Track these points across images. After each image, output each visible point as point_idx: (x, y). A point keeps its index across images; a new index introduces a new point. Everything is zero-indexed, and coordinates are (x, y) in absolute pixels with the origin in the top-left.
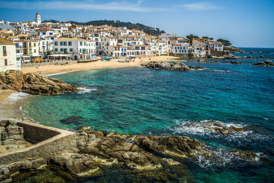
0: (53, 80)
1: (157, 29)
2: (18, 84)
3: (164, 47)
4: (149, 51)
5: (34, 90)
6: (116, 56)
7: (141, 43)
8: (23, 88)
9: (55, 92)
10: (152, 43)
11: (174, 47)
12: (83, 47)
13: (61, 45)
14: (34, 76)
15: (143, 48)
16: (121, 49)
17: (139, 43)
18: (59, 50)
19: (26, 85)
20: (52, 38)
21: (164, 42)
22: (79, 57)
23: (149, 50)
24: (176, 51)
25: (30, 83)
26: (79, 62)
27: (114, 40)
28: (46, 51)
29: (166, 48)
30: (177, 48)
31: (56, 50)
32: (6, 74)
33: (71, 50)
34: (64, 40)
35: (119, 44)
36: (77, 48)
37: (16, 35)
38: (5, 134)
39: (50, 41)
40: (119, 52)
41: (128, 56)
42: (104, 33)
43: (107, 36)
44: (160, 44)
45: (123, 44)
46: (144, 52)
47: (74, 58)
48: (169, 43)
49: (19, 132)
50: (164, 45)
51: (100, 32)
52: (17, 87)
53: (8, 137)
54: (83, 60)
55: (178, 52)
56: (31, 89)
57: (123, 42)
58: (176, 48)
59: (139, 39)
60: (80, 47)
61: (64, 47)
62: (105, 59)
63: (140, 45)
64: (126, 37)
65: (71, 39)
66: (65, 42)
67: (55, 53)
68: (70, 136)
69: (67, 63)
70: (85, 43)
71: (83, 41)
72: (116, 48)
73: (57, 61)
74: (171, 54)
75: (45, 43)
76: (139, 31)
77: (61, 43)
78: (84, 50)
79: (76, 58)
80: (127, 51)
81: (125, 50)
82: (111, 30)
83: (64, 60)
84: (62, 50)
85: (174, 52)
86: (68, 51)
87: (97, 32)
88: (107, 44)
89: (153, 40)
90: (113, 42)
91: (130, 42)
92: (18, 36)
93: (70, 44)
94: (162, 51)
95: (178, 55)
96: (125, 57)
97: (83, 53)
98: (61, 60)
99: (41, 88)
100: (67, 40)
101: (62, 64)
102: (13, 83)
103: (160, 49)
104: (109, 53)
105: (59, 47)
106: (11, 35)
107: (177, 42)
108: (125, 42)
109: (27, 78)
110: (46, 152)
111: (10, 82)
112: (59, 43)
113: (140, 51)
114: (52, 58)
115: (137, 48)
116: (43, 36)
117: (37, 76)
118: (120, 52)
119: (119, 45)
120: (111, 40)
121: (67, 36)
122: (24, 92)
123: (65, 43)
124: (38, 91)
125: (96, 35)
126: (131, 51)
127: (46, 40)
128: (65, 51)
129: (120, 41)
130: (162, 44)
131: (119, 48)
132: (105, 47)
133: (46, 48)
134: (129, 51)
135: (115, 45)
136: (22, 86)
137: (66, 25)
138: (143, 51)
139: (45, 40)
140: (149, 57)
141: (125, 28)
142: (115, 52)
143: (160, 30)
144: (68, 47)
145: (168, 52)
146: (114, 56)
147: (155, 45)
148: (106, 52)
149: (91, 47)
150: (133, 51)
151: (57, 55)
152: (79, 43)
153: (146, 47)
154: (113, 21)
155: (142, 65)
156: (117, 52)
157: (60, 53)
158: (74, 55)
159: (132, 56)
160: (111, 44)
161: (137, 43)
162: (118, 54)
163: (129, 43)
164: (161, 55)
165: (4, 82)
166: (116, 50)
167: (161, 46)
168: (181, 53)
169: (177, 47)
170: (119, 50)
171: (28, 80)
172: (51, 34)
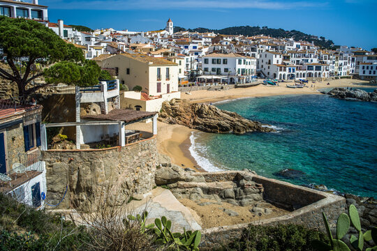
0: (228, 114)
1: (321, 38)
2: (187, 117)
3: (346, 67)
4: (326, 72)
5: (210, 126)
6: (280, 78)
7: (315, 61)
8: (195, 123)
9: (239, 130)
10: (329, 61)
11: (361, 66)
12: (242, 66)
13: (213, 63)
14: (207, 108)
15: (318, 68)
16: (287, 69)
17: (312, 61)
18: (210, 70)
19: (198, 120)
20: (196, 54)
21: (345, 59)
22: (237, 80)
23: (327, 70)
24: (364, 72)
25: (202, 117)
26: (236, 87)
27: (278, 56)
28: (189, 71)
29: (348, 68)
30: (366, 68)
31: (206, 70)
32: (172, 105)
33: (226, 70)
34: (216, 56)
35: (286, 62)
36: (235, 68)
37: (156, 50)
38: (240, 191)
39: (195, 57)
40: (285, 72)
41: (297, 79)
42: (264, 46)
43: (267, 51)
44: (340, 62)
45: (290, 62)
46: (319, 74)
47: (229, 81)
48: (353, 60)
49: (258, 190)
50: (345, 64)
51: (258, 45)
52: (188, 122)
53: (244, 196)
54: (242, 85)
55: (367, 74)
56: (205, 125)
57: (291, 59)
58: (363, 67)
59: (312, 56)
60: (238, 67)
61: (216, 66)
62: (269, 84)
63: (314, 64)
64: (294, 52)
65: (227, 55)
66: (218, 60)
67: (204, 74)
68: (339, 201)
69: (222, 88)
70: (244, 60)
71: (243, 58)
72: (281, 67)
73: (209, 85)
74: (356, 76)
75: (190, 60)
76: (308, 44)
77: (213, 60)
78: (243, 71)
79: (232, 81)
80: (296, 72)
81: (294, 70)
82: (271, 42)
83: (217, 84)
84: (213, 70)
85: (361, 74)
86: (222, 71)
87: (254, 44)
88: (268, 61)
89: (331, 57)
90: (277, 60)
91: (300, 59)
92: (159, 52)
93: (225, 62)
94: (343, 72)
95: (366, 78)
96: (293, 81)
97: (242, 75)
98: (214, 84)
99: (219, 125)
100: (221, 56)
101: (216, 90)
102: (180, 115)
103: (340, 69)
104: (271, 74)
105: (210, 66)
106: (151, 50)
107: (365, 59)
108: (293, 59)
109: (197, 109)
110: (311, 222)
111: (177, 115)
112: (210, 61)
113: (313, 72)
114: (202, 81)
115: (310, 68)
116: (187, 51)
117: (210, 108)
118: (287, 73)
119: (285, 64)
120: (274, 56)
121: (220, 52)
122: (196, 128)
123: (218, 62)
124: (216, 128)
125: (253, 50)
126: (301, 71)
127: (191, 56)
128: (218, 72)
129: (286, 58)
130: (343, 62)
131: (285, 68)
132: (266, 66)
133: (189, 67)
134: (299, 72)
135: (280, 63)
136: (192, 121)
137: (209, 35)
138: (318, 72)
139: (189, 55)
140: (326, 80)
141: (291, 39)
142: (280, 73)
143: (326, 40)
144: (222, 67)
145: (351, 73)
146: (278, 78)
147: (334, 63)
148: (266, 72)
149: (251, 66)
150: (305, 72)
151: (209, 77)
152: (237, 60)
153: (322, 67)
154: (258, 27)
155: (323, 93)
156: (282, 73)
157: (210, 74)
158: (230, 77)
159: (302, 79)
160: (274, 62)
161: (309, 61)
162: (284, 75)
163: (298, 61)
164: (341, 78)
165: (169, 114)
166: (281, 70)
167: (341, 65)
168: (372, 75)
169: (366, 66)
170: (285, 70)
171: (199, 113)
172: (195, 47)
